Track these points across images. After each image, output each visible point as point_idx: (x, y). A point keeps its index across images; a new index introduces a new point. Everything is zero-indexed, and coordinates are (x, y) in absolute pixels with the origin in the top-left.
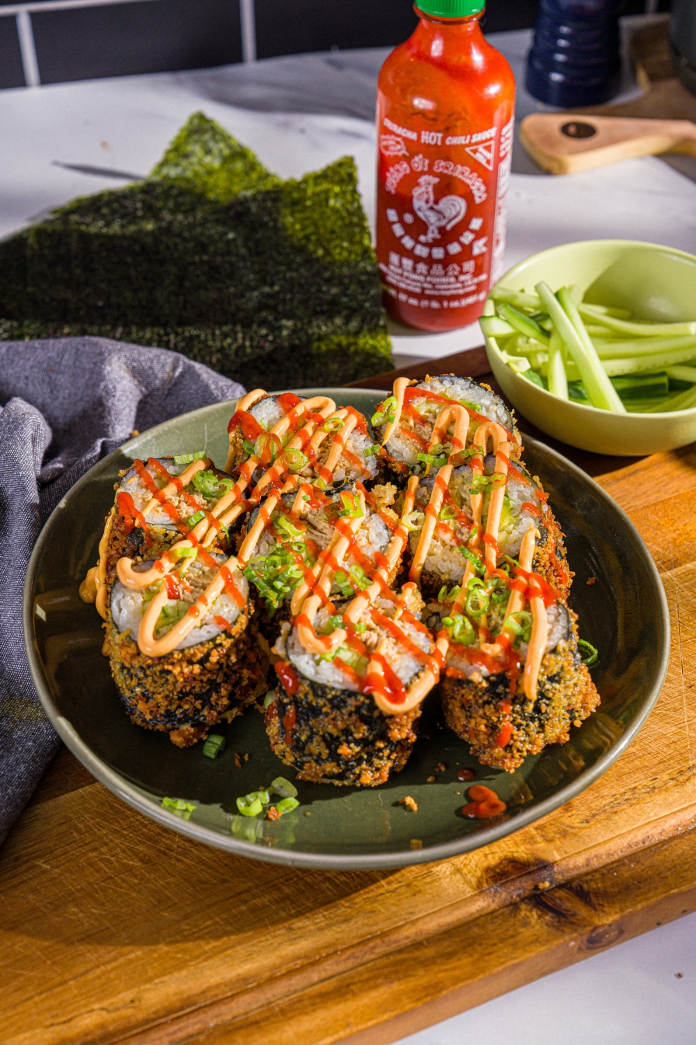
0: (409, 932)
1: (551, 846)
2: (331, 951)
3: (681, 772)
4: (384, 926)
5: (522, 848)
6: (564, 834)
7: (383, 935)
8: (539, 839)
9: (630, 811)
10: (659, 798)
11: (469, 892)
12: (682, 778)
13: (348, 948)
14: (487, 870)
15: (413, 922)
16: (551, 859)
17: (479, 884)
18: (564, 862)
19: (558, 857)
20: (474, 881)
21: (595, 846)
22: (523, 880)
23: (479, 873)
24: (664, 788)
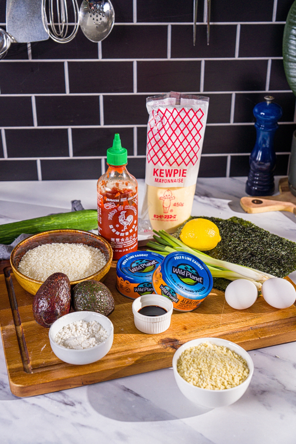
0: (138, 351)
1: (179, 337)
2: (118, 351)
3: (217, 325)
4: (132, 348)
5: (172, 336)
6: (183, 335)
7: (131, 350)
8: (176, 335)
9: (202, 332)
10: (210, 330)
11: (155, 343)
12: (217, 326)
13: (122, 351)
14: (161, 340)
15: (140, 348)
16: (178, 339)
17: (159, 342)
18: (182, 341)
19: (180, 339)
20: (157, 342)
21: (190, 338)
22: (170, 343)
23: (159, 340)
24: (212, 328)
